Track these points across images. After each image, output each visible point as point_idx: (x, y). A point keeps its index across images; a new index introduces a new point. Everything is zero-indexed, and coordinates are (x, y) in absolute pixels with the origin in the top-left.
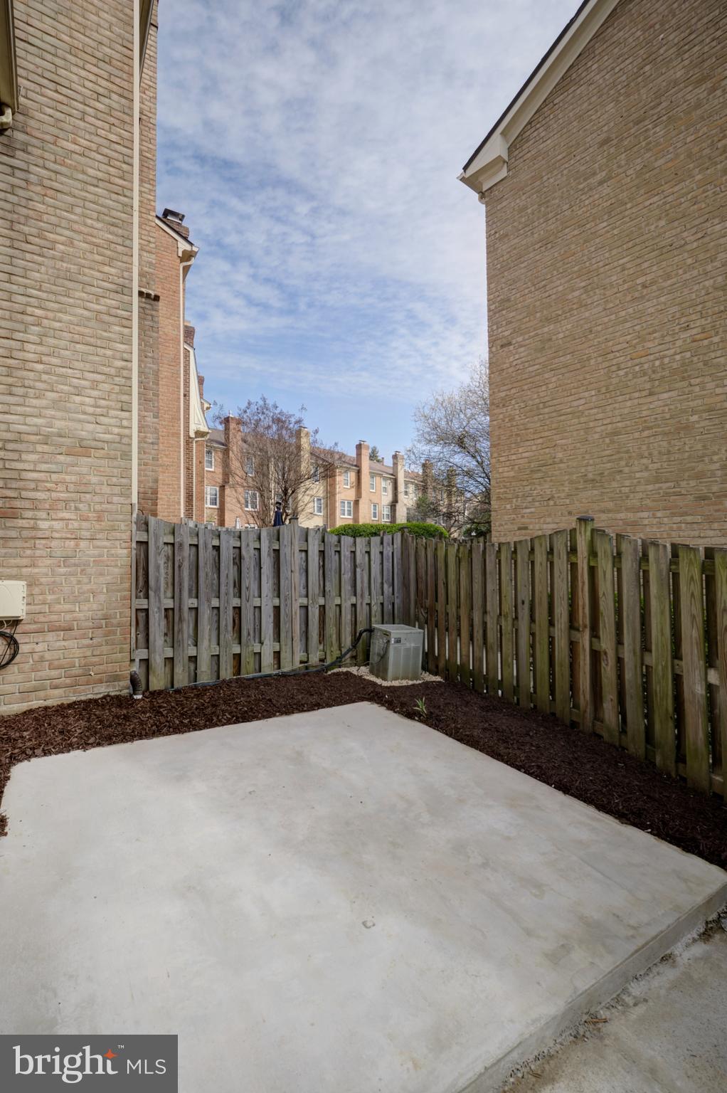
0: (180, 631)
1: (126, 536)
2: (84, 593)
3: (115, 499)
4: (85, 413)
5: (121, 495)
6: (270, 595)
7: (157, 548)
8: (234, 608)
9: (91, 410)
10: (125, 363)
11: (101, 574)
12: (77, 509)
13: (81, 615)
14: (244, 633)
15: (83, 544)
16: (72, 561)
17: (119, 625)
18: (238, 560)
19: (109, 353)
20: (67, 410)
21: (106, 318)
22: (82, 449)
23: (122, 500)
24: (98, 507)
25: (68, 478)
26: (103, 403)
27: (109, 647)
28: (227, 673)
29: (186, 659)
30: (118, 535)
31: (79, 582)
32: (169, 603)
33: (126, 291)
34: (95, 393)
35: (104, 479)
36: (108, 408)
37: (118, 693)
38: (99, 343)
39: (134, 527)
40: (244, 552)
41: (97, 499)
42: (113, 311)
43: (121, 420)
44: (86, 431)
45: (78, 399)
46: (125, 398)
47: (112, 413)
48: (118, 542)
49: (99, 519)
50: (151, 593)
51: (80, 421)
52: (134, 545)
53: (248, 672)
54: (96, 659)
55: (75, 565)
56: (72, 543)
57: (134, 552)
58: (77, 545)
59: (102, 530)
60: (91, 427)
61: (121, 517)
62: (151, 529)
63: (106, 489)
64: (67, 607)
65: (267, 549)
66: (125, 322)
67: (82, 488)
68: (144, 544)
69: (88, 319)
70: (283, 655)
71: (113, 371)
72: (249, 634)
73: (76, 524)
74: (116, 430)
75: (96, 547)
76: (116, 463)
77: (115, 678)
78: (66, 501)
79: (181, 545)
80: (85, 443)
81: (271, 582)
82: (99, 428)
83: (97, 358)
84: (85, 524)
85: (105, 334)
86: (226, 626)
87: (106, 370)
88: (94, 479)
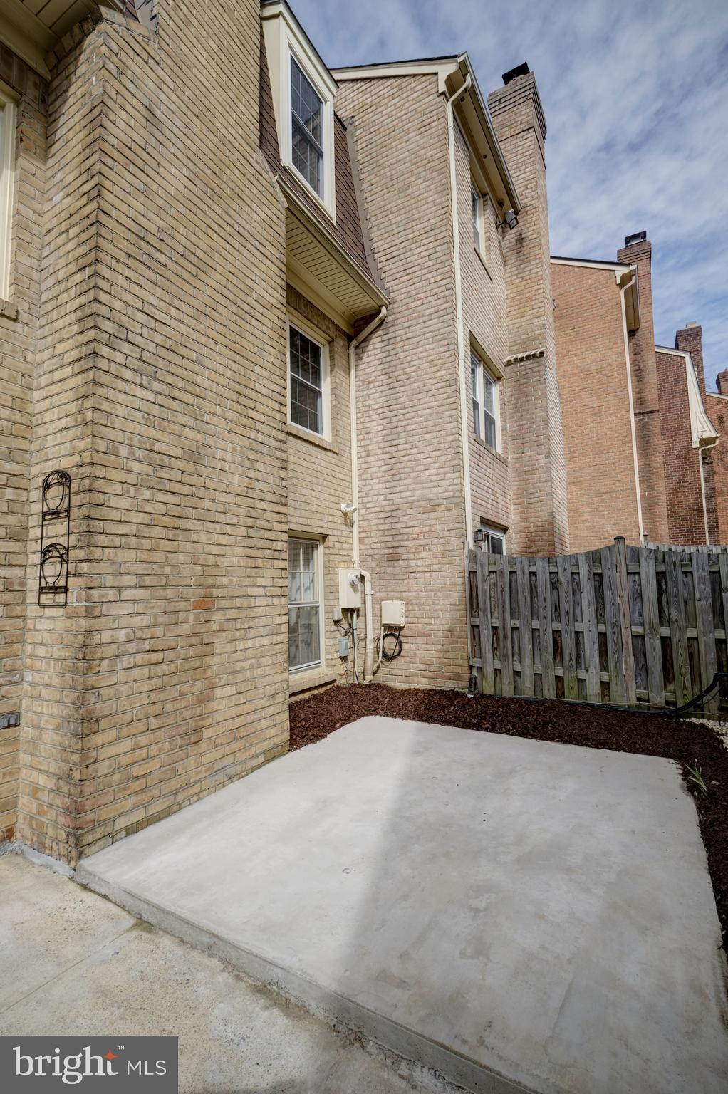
0: (505, 647)
1: (460, 568)
2: (436, 611)
3: (453, 540)
4: (431, 481)
5: (456, 536)
6: (594, 621)
7: (483, 576)
8: (554, 631)
9: (434, 478)
10: (453, 437)
11: (447, 598)
12: (430, 550)
13: (435, 627)
14: (566, 657)
15: (435, 575)
16: (429, 587)
17: (459, 637)
18: (555, 585)
19: (443, 433)
20: (421, 483)
21: (441, 409)
22: (431, 507)
23: (456, 540)
24: (442, 547)
25: (424, 529)
26: (442, 470)
27: (454, 653)
28: (549, 693)
29: (511, 673)
30: (455, 567)
31: (433, 603)
32: (496, 623)
33: (452, 383)
34: (437, 465)
35: (445, 526)
36: (445, 473)
37: (459, 690)
38: (437, 429)
39: (466, 561)
40: (561, 577)
41: (441, 541)
42: (445, 402)
43: (453, 479)
44: (432, 493)
45: (427, 473)
46: (455, 462)
47: (448, 476)
48: (456, 573)
49: (443, 557)
50: (481, 613)
51: (429, 488)
52: (467, 575)
53: (571, 697)
54: (445, 661)
55: (431, 590)
56: (428, 575)
57: (467, 580)
58: (431, 576)
59: (445, 565)
60: (435, 490)
61: (456, 553)
62: (478, 561)
63: (447, 534)
64: (427, 620)
65: (586, 574)
66: (454, 406)
67: (432, 535)
68: (473, 573)
69: (430, 415)
70: (613, 687)
71: (446, 445)
72: (571, 659)
73: (429, 561)
74: (451, 488)
75: (442, 577)
76: (452, 513)
77: (458, 678)
78: (424, 546)
79: (502, 572)
80: (432, 503)
81: (593, 607)
82: (441, 490)
83: (436, 440)
84: (435, 561)
85: (440, 420)
86: (546, 647)
87: (442, 446)
88: (439, 527)
